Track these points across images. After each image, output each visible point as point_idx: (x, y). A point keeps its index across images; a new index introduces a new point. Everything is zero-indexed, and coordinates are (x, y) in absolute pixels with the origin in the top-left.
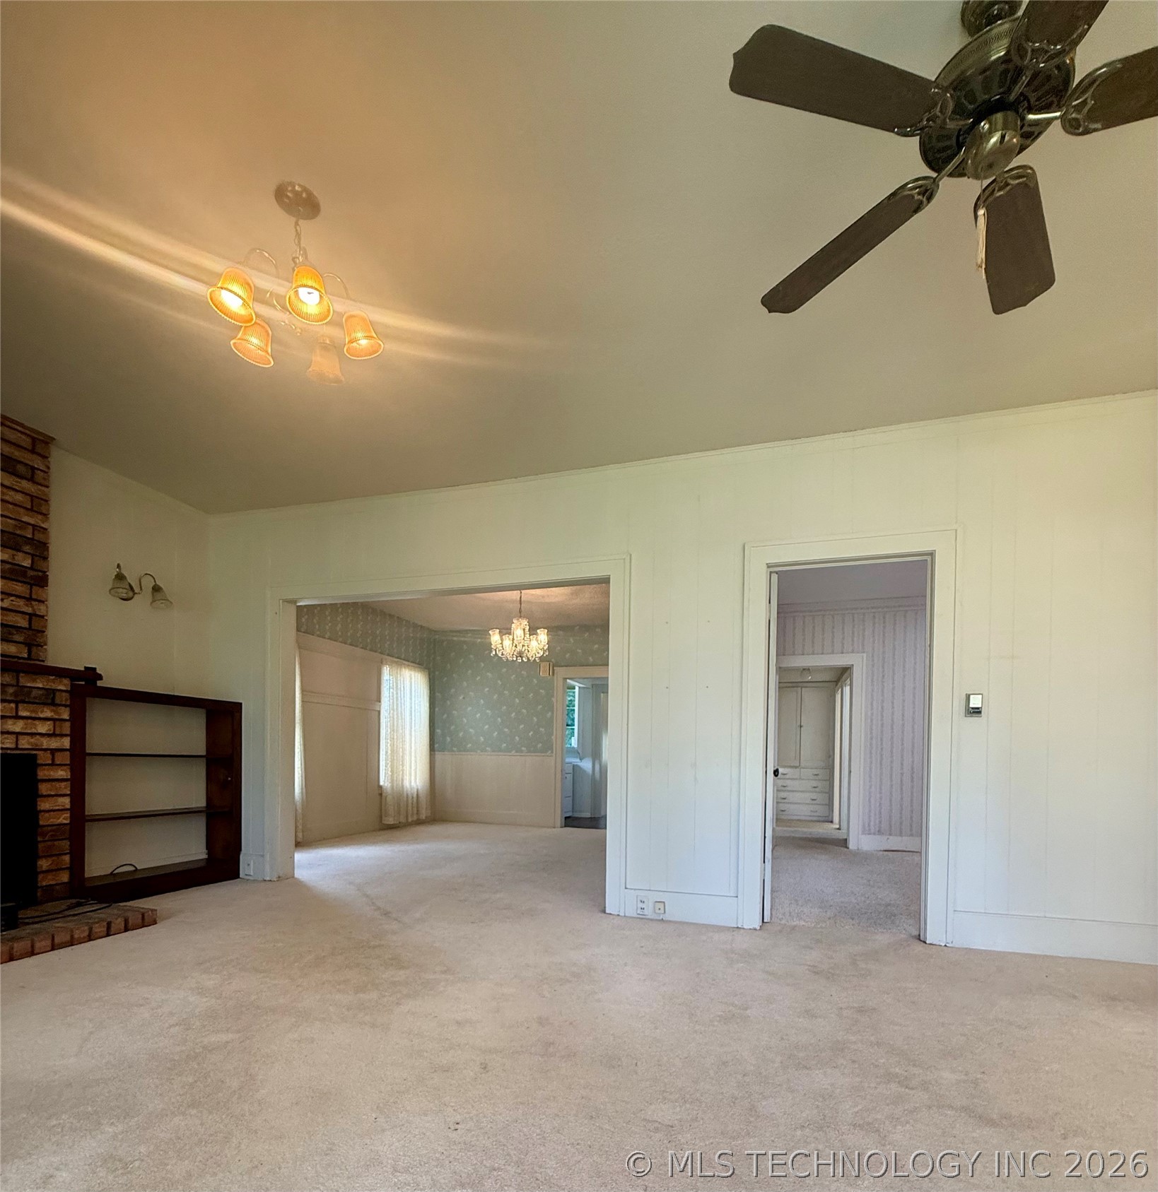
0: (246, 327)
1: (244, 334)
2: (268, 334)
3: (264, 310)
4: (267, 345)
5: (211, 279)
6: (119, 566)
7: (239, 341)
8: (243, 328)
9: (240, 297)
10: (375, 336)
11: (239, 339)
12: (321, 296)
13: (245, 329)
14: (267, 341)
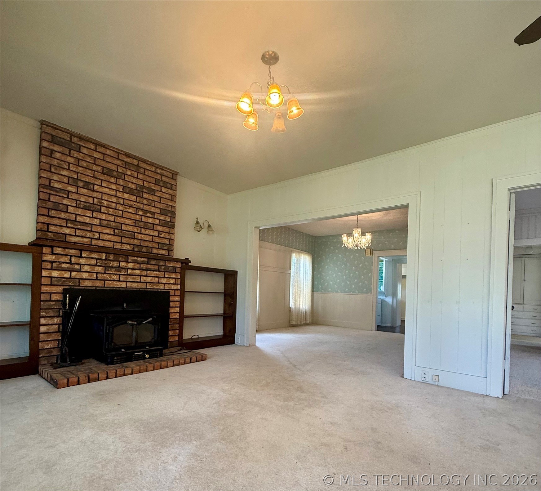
0: (249, 116)
1: (248, 118)
2: (257, 116)
3: (256, 107)
4: (256, 122)
5: (237, 100)
6: (197, 218)
7: (246, 122)
8: (247, 117)
9: (248, 104)
10: (300, 107)
11: (246, 121)
12: (279, 95)
13: (248, 117)
14: (256, 119)
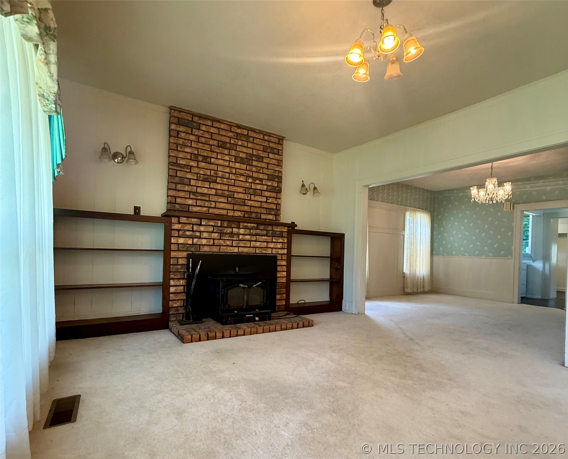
0: (359, 67)
1: (358, 70)
2: (368, 66)
3: (368, 55)
4: (367, 72)
5: (347, 52)
6: (303, 181)
7: (356, 74)
8: (357, 68)
9: (358, 54)
10: (419, 46)
11: (356, 73)
12: (394, 38)
13: (358, 68)
14: (367, 69)
